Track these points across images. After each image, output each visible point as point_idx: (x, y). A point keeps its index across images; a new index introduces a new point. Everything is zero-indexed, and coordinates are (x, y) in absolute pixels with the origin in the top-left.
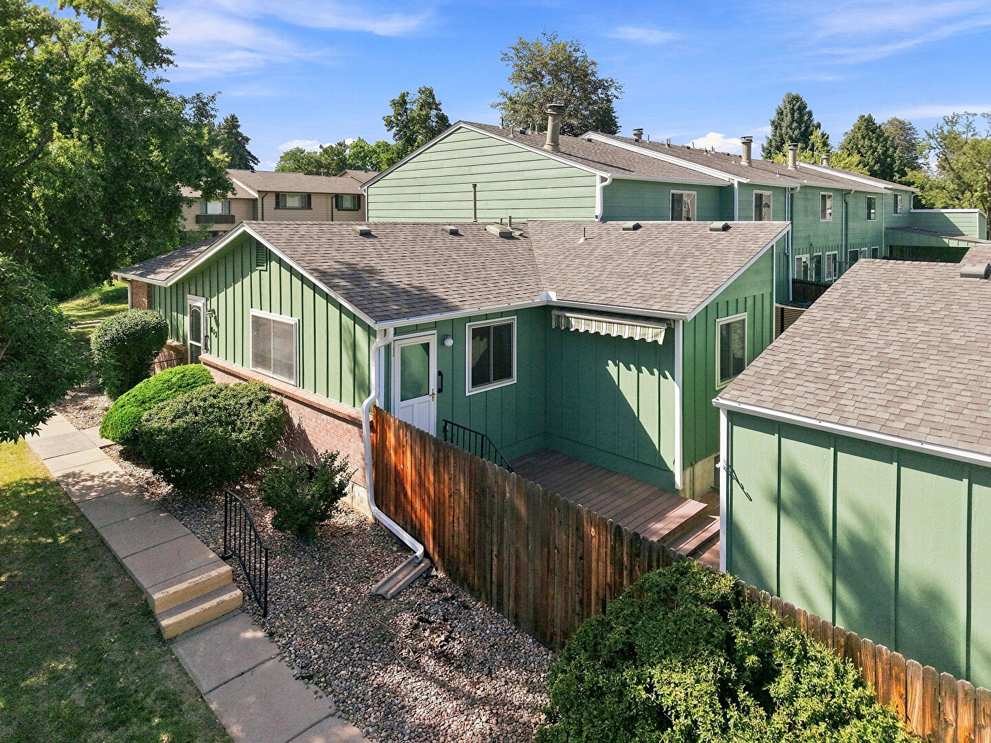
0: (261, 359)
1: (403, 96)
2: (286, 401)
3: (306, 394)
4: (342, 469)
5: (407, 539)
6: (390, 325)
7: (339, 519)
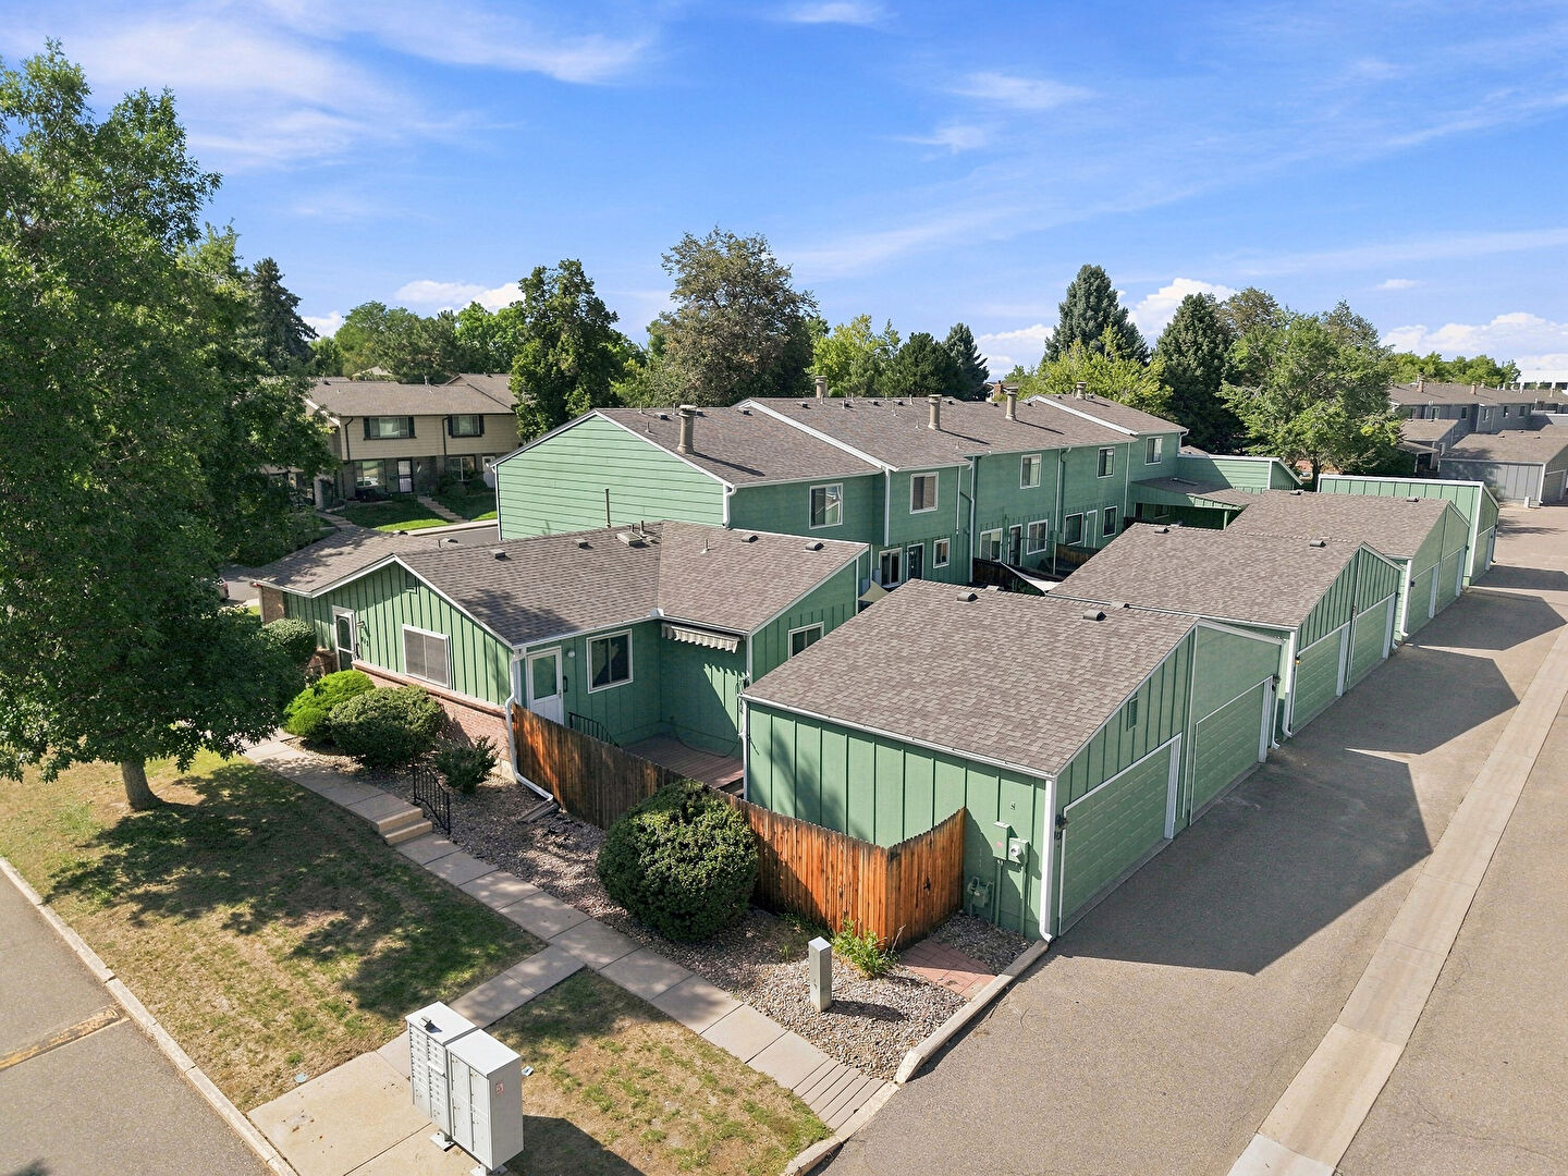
0: (414, 666)
1: (539, 272)
2: (441, 701)
3: (458, 695)
4: (492, 748)
5: (540, 790)
6: (524, 646)
7: (492, 782)
